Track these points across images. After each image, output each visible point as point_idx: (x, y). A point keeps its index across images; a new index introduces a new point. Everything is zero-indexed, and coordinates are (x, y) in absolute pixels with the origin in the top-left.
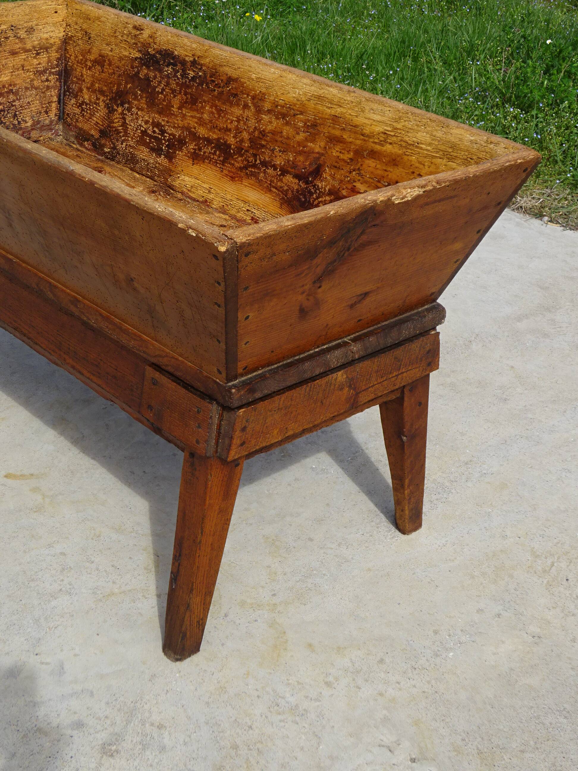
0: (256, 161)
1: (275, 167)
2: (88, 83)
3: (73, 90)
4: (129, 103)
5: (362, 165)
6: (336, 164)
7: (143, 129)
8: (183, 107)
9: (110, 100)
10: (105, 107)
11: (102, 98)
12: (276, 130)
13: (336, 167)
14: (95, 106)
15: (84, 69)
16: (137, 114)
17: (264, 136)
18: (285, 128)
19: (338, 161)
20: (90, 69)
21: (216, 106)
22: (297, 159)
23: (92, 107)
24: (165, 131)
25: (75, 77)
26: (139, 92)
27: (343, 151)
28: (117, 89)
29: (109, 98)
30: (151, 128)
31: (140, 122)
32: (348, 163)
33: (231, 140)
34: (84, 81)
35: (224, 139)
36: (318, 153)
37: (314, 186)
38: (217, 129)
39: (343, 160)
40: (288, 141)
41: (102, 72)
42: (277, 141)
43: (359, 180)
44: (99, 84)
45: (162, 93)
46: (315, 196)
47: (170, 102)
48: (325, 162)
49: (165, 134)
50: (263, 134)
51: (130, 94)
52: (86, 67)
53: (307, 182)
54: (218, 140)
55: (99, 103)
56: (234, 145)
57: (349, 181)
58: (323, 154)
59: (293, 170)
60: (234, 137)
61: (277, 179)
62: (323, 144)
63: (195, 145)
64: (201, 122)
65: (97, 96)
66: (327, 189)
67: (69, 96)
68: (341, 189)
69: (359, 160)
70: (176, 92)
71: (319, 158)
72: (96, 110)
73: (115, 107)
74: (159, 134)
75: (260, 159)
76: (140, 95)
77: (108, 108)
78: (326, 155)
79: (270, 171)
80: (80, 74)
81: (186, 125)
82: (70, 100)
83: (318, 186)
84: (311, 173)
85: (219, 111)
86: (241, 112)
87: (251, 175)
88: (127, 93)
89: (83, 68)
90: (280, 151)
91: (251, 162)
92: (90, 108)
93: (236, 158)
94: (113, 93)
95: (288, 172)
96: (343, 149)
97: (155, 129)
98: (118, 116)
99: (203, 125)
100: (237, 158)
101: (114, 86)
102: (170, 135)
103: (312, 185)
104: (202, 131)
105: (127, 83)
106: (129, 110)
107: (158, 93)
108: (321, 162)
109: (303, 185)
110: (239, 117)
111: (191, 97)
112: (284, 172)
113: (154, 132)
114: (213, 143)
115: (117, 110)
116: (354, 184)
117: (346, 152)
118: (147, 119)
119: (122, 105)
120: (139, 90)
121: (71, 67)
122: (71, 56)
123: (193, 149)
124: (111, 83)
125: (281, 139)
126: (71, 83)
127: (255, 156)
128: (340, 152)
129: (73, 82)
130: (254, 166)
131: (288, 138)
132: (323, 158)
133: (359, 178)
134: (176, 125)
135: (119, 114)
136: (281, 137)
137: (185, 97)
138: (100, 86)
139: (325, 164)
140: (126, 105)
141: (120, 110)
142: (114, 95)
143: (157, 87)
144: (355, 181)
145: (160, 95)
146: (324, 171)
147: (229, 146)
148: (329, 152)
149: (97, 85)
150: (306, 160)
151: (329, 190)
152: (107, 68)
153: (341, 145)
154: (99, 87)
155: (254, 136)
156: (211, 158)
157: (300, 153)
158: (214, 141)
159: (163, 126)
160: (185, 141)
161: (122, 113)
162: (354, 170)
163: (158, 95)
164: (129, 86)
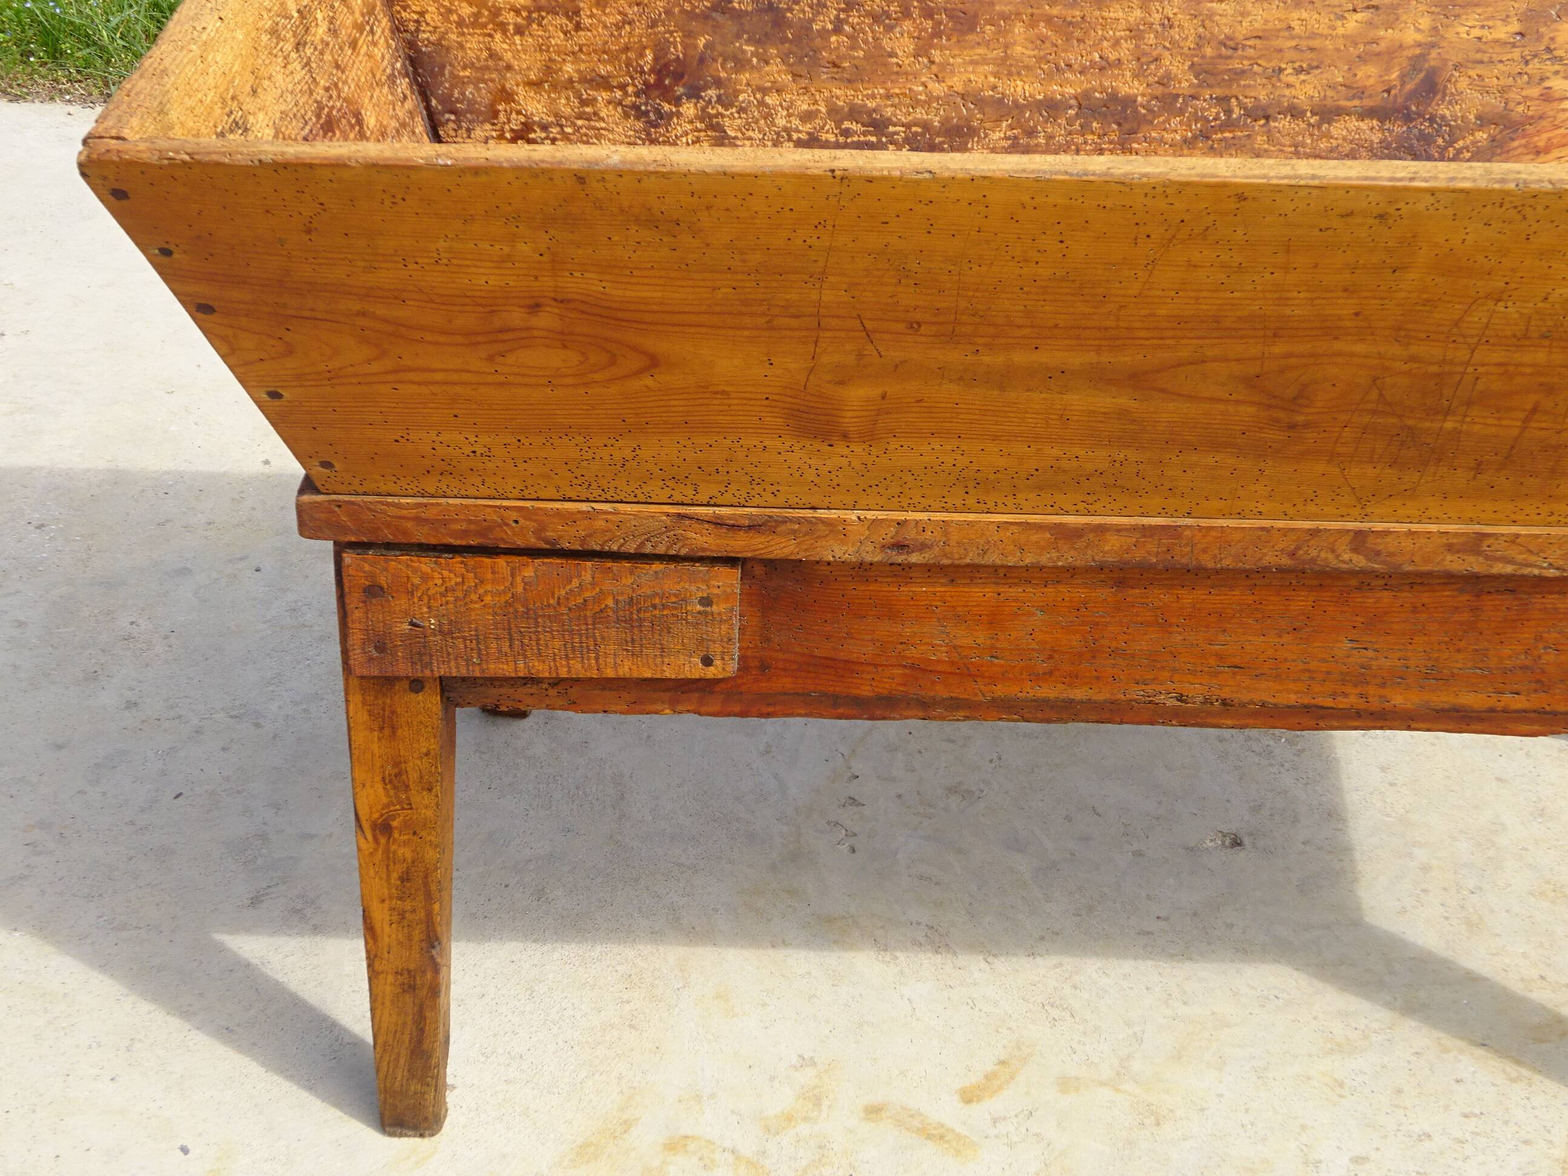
0: (1229, 112)
1: (1294, 112)
2: (529, 68)
3: (471, 103)
4: (718, 83)
5: (1552, 39)
6: (1479, 56)
7: (803, 136)
8: (932, 46)
9: (637, 94)
10: (626, 116)
11: (602, 96)
12: (1270, 26)
13: (1482, 62)
14: (580, 122)
15: (498, 37)
16: (762, 103)
17: (1235, 49)
18: (1295, 15)
19: (1483, 47)
20: (519, 31)
21: (1049, 20)
22: (1360, 74)
23: (569, 130)
24: (889, 119)
25: (464, 68)
26: (749, 49)
27: (1490, 23)
28: (656, 59)
29: (630, 89)
30: (830, 125)
31: (781, 122)
32: (1514, 45)
33: (1129, 86)
34: (509, 67)
35: (1103, 90)
36: (1419, 45)
37: (1432, 120)
38: (1073, 72)
39: (1497, 41)
40: (1315, 43)
41: (578, 27)
42: (1280, 51)
43: (1557, 73)
44: (576, 60)
45: (838, 30)
46: (1440, 141)
47: (877, 45)
48: (1445, 61)
49: (891, 129)
50: (1231, 44)
51: (714, 60)
52: (504, 32)
53: (1408, 118)
54: (1087, 94)
55: (595, 114)
56: (1143, 95)
57: (1528, 83)
58: (1433, 45)
59: (1356, 102)
60: (1136, 76)
61: (1312, 135)
62: (1425, 22)
63: (1011, 127)
64: (1007, 67)
65: (579, 96)
66: (1472, 117)
67: (458, 122)
68: (1511, 105)
69: (1542, 30)
70: (889, 17)
71: (1423, 57)
72: (591, 133)
73: (666, 107)
74: (864, 134)
75: (1241, 105)
76: (755, 54)
77: (640, 114)
78: (1444, 44)
79: (1283, 123)
80: (485, 54)
81: (959, 87)
82: (469, 130)
83: (1443, 117)
84: (1413, 95)
85: (1065, 27)
86: (1138, 13)
87: (1227, 148)
88: (702, 60)
89: (490, 35)
90: (1299, 71)
91: (1215, 119)
92: (563, 132)
93: (1164, 122)
94: (642, 72)
95: (1341, 112)
96: (1487, 19)
97: (846, 124)
98: (689, 127)
99: (1019, 74)
100: (1168, 121)
101: (642, 55)
102: (908, 126)
103: (1425, 120)
104: (1022, 88)
105: (689, 35)
106: (725, 101)
107: (824, 34)
108: (1432, 63)
109: (1399, 129)
110: (1138, 25)
111: (951, 17)
112: (1327, 114)
113: (846, 133)
114: (1071, 107)
115: (679, 115)
116: (1547, 84)
117: (1499, 23)
118: (805, 107)
119: (694, 93)
120: (748, 42)
121: (438, 44)
122: (422, 14)
123: (1006, 138)
124: (627, 49)
125: (1293, 43)
126: (453, 87)
127: (1223, 101)
128: (1483, 27)
129: (462, 82)
130: (1229, 124)
131: (1313, 36)
132: (1434, 53)
133: (1557, 67)
134: (923, 97)
135: (691, 122)
136: (1293, 38)
137: (929, 23)
138: (582, 67)
139: (1446, 65)
140: (712, 93)
141: (689, 109)
142: (652, 79)
143: (811, 21)
144: (1542, 79)
145: (833, 39)
146: (1449, 81)
147: (1129, 102)
148: (1450, 35)
149: (569, 68)
150: (1388, 71)
151: (1478, 117)
152: (592, 16)
153: (1479, 10)
154: (579, 71)
155: (1203, 57)
156: (1076, 145)
157: (1362, 59)
158: (1073, 102)
159: (874, 110)
160: (970, 128)
161: (703, 116)
162: (1535, 56)
163: (827, 40)
164: (701, 42)
